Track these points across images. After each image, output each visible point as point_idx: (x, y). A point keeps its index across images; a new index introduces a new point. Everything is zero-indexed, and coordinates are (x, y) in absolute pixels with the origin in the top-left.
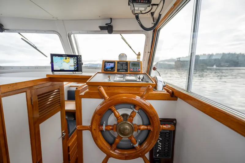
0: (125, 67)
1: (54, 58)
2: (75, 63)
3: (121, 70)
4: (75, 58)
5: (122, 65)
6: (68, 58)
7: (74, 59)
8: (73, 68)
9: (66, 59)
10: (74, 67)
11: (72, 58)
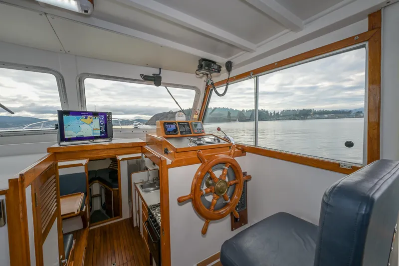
0: (187, 129)
1: (65, 117)
2: (102, 125)
3: (184, 133)
4: (102, 117)
5: (184, 126)
6: (91, 118)
7: (100, 119)
8: (98, 133)
9: (86, 118)
10: (101, 132)
11: (97, 118)
